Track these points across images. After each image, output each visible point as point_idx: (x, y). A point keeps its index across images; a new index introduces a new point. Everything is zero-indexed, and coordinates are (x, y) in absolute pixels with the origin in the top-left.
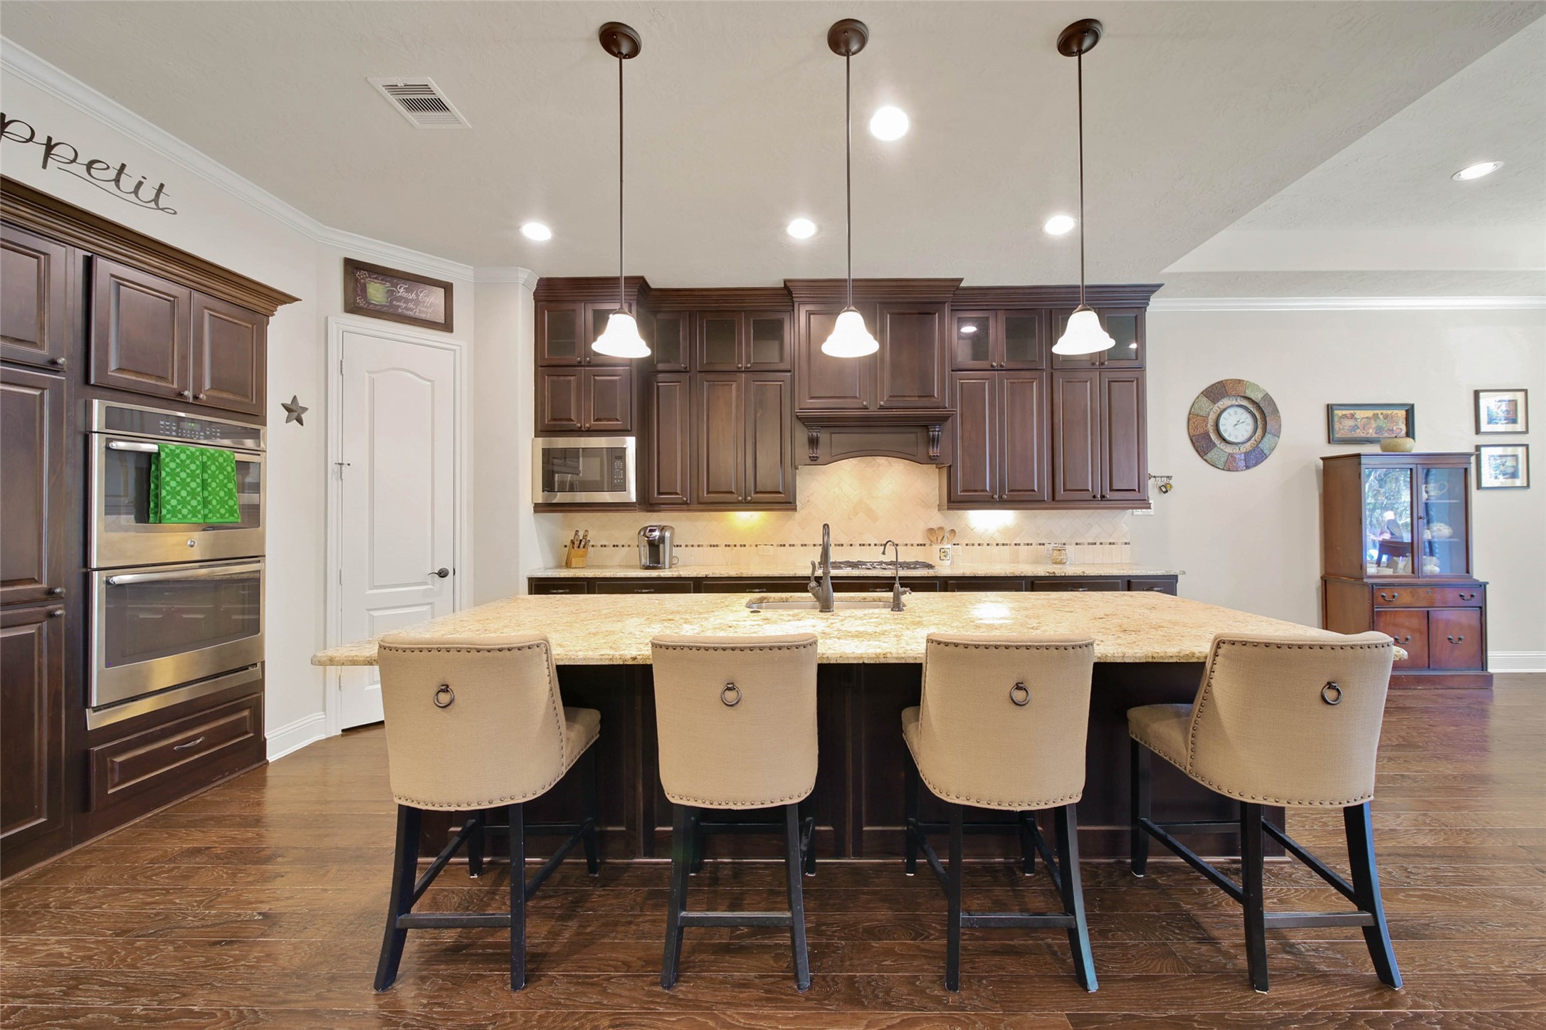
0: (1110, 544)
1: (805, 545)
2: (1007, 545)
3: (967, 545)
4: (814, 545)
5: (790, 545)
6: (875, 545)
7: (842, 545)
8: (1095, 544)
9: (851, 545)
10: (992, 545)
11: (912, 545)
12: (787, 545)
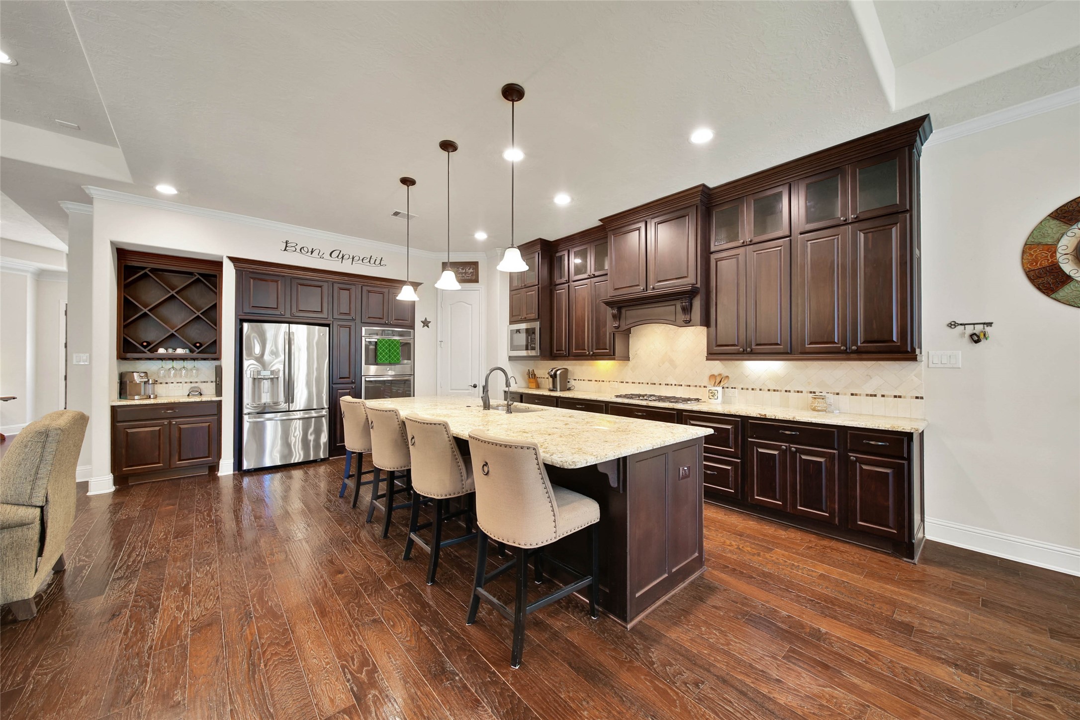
0: (895, 397)
1: (634, 383)
2: (778, 391)
3: (742, 389)
4: (639, 383)
5: (626, 382)
6: (675, 385)
7: (655, 384)
8: (875, 396)
9: (660, 384)
10: (764, 390)
11: (700, 386)
12: (625, 382)
